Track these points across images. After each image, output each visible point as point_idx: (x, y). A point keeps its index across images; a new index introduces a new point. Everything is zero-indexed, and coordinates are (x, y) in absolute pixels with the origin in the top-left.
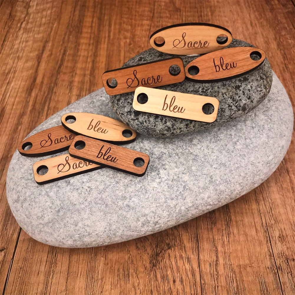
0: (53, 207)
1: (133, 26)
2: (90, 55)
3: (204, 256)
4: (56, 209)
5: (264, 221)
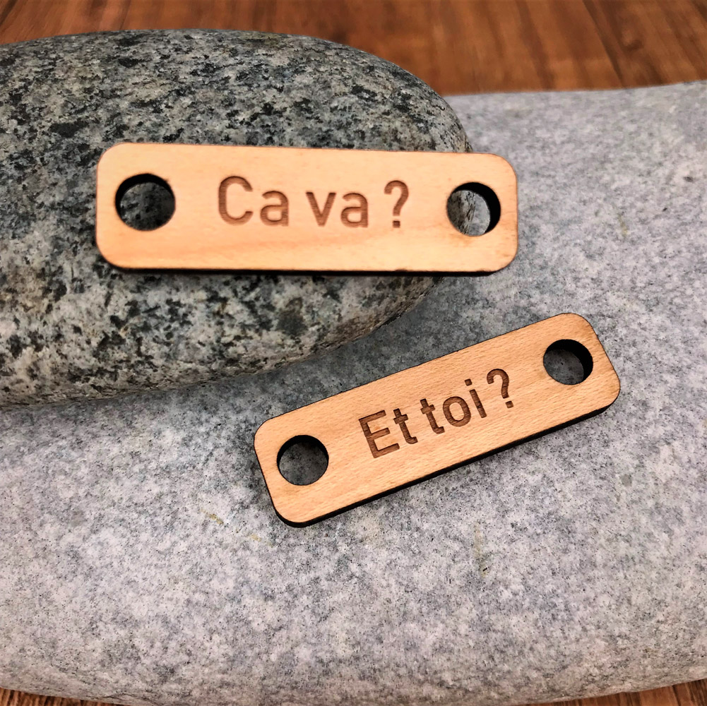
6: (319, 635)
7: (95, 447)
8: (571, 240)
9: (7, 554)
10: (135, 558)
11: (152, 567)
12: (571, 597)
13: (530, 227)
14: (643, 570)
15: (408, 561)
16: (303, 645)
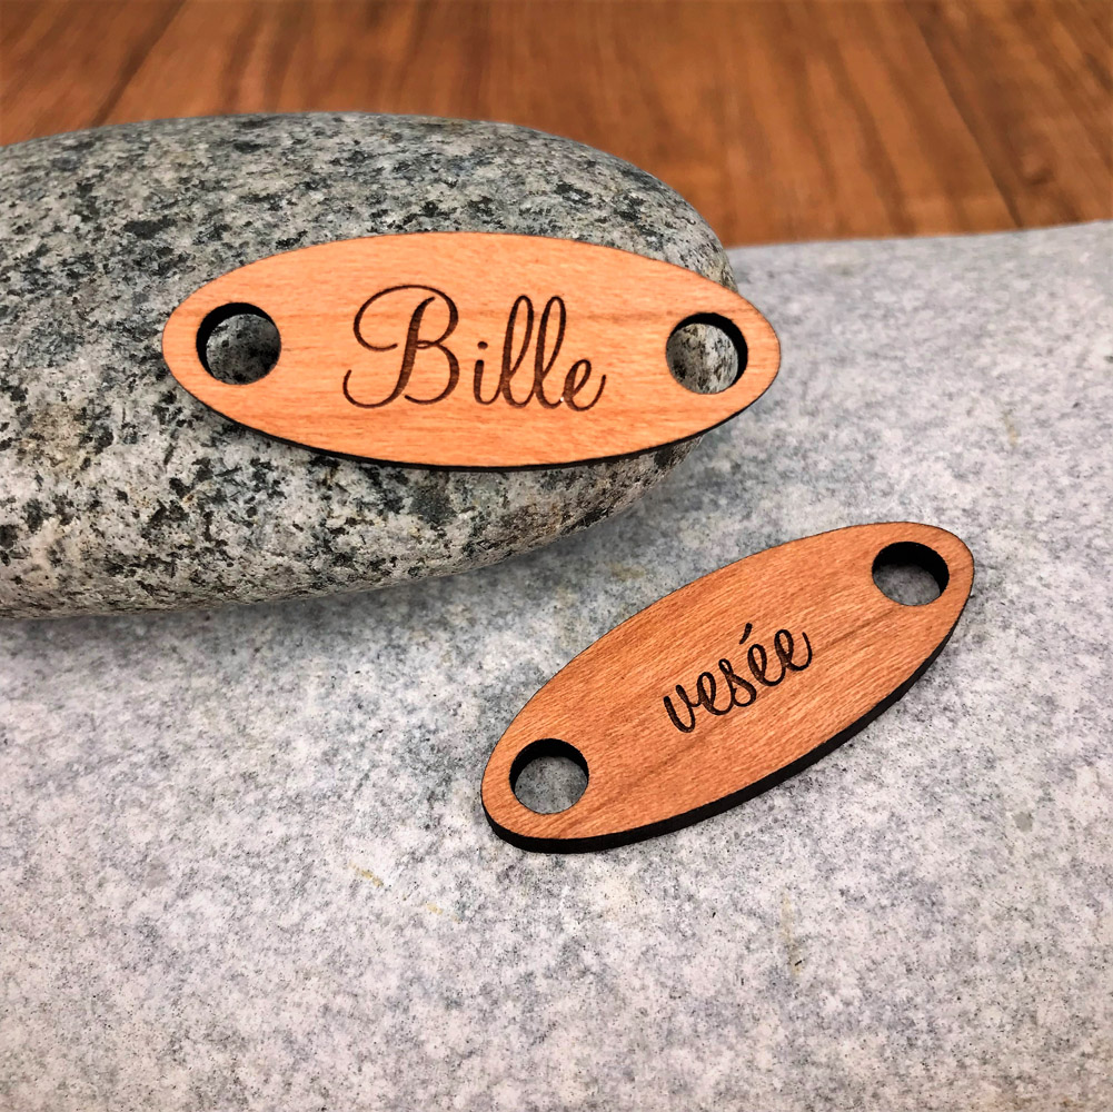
6: (532, 1066)
7: (188, 766)
8: (929, 452)
9: (46, 929)
10: (244, 936)
11: (271, 953)
12: (938, 1010)
13: (866, 433)
14: (1055, 967)
15: (675, 947)
16: (506, 1082)
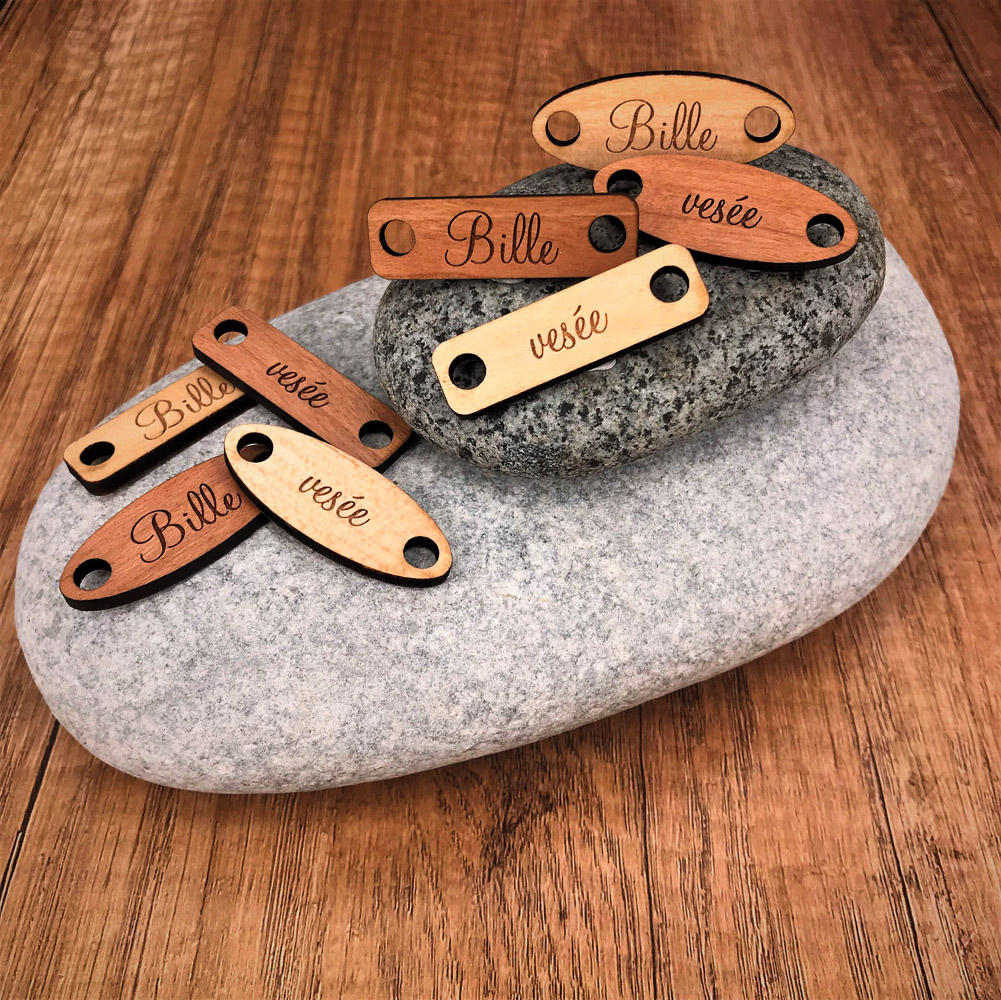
0: (174, 651)
1: (447, 118)
2: (302, 198)
3: (663, 837)
4: (183, 658)
5: (861, 732)
6: (606, 651)
9: (370, 669)
11: (481, 642)
12: (754, 577)
14: (791, 546)
15: (647, 584)
16: (598, 661)
